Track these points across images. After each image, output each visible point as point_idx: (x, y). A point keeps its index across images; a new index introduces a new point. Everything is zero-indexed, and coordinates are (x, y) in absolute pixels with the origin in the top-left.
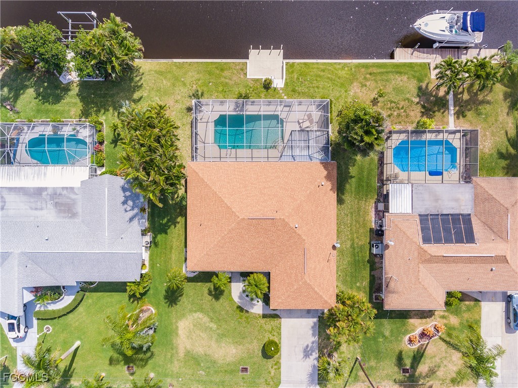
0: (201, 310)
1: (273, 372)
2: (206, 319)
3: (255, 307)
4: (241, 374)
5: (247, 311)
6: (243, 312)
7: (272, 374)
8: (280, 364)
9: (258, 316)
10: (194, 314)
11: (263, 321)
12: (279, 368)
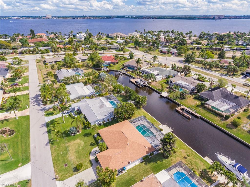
0: (85, 143)
1: (68, 175)
2: (82, 145)
3: (92, 157)
4: (64, 165)
5: (90, 155)
6: (89, 154)
7: (67, 175)
8: (72, 176)
9: (89, 159)
10: (83, 142)
11: (88, 161)
12: (70, 177)
